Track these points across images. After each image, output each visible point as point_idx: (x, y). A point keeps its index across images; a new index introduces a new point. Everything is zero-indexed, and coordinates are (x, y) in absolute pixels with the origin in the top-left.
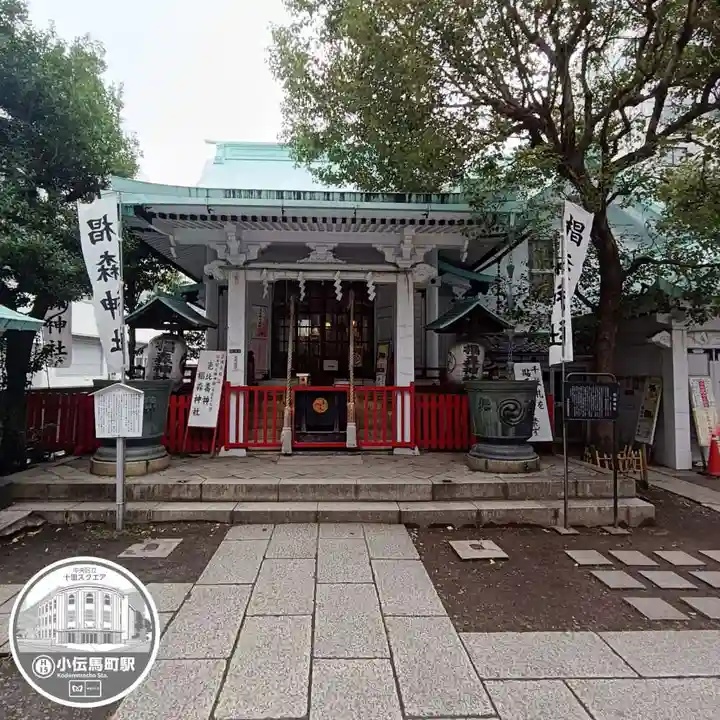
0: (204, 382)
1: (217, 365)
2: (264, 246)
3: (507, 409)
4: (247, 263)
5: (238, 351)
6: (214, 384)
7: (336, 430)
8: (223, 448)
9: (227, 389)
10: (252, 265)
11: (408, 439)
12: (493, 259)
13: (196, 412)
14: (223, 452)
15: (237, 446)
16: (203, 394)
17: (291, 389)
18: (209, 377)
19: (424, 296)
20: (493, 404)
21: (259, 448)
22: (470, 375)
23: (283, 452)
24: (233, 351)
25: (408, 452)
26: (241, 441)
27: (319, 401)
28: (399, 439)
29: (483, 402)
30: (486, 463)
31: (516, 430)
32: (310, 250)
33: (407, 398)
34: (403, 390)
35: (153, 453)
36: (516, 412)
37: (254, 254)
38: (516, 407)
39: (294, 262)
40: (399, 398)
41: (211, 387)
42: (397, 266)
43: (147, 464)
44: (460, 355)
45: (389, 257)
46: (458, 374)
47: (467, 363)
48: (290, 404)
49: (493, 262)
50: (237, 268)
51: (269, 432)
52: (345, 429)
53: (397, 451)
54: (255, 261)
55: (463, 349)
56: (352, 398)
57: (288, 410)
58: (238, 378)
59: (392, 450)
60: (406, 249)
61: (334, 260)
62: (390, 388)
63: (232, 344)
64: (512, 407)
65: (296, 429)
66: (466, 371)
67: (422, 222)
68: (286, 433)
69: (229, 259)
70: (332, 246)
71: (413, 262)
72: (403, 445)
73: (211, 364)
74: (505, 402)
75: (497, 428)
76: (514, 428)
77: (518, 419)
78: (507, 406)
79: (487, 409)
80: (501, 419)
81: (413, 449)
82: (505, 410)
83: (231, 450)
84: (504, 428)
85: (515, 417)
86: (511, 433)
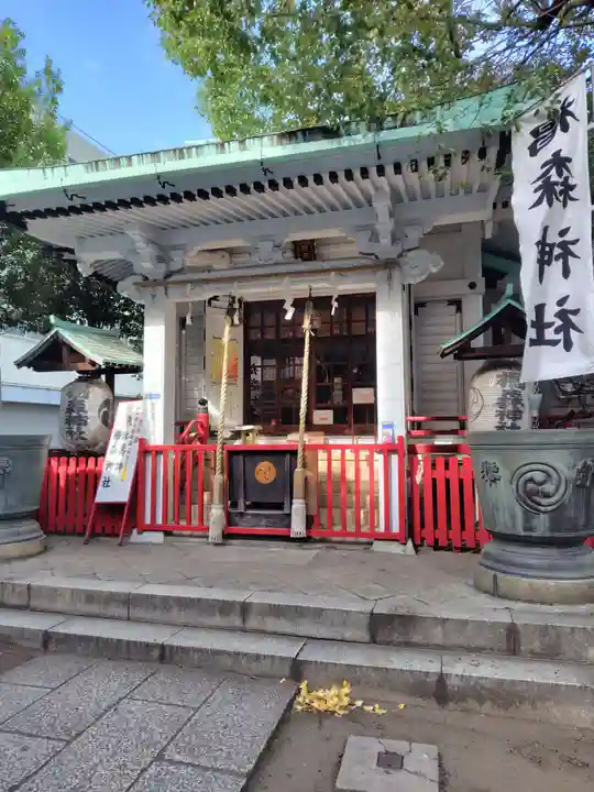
0: (119, 442)
3: (531, 480)
4: (168, 275)
5: (157, 396)
6: (130, 444)
7: (287, 510)
8: (135, 531)
11: (396, 528)
13: (107, 483)
14: (134, 537)
15: (153, 528)
16: (117, 458)
17: (223, 448)
18: (126, 435)
20: (504, 474)
23: (210, 540)
24: (150, 397)
25: (395, 548)
26: (159, 521)
27: (263, 466)
28: (381, 528)
29: (487, 468)
30: (495, 577)
31: (552, 521)
37: (178, 264)
38: (549, 475)
41: (127, 448)
42: (377, 258)
45: (364, 245)
47: (502, 402)
48: (222, 470)
50: (156, 282)
53: (379, 546)
54: (178, 272)
56: (300, 460)
57: (218, 479)
59: (371, 544)
61: (282, 259)
63: (149, 386)
64: (539, 476)
65: (230, 507)
66: (502, 414)
68: (216, 513)
71: (401, 248)
72: (388, 537)
74: (527, 468)
75: (513, 517)
76: (546, 515)
77: (553, 500)
78: (529, 475)
79: (494, 481)
80: (519, 498)
81: (405, 544)
82: (527, 482)
83: (145, 534)
84: (528, 518)
85: (547, 496)
86: (542, 525)
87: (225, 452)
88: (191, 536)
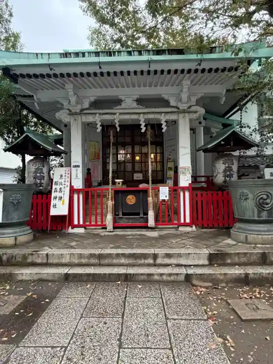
0: (58, 187)
1: (65, 176)
2: (92, 99)
3: (262, 198)
4: (82, 110)
5: (78, 166)
6: (65, 188)
7: (142, 215)
8: (70, 228)
9: (72, 191)
10: (85, 112)
11: (188, 221)
13: (55, 206)
14: (70, 230)
15: (79, 226)
16: (58, 194)
17: (112, 190)
18: (61, 184)
19: (194, 133)
20: (250, 196)
21: (93, 227)
22: (228, 179)
23: (107, 230)
24: (75, 166)
25: (188, 229)
26: (81, 223)
27: (130, 197)
28: (182, 221)
29: (243, 194)
30: (246, 236)
31: (268, 213)
32: (122, 101)
33: (187, 194)
34: (184, 189)
35: (20, 232)
36: (268, 201)
37: (86, 105)
38: (268, 196)
39: (112, 109)
40: (182, 194)
41: (63, 190)
42: (179, 109)
43: (16, 239)
44: (221, 166)
45: (173, 103)
46: (220, 179)
47: (225, 171)
48: (112, 199)
49: (238, 110)
50: (76, 114)
51: (99, 218)
52: (147, 214)
53: (181, 229)
54: (87, 109)
55: (222, 162)
56: (150, 194)
57: (110, 203)
58: (78, 184)
59: (178, 228)
60: (184, 96)
61: (137, 106)
62: (176, 188)
63: (74, 162)
64: (265, 197)
65: (115, 215)
66: (225, 176)
67: (196, 71)
68: (109, 218)
69: (71, 108)
70: (135, 97)
71: (189, 105)
72: (185, 225)
73: (61, 176)
74: (260, 194)
75: (253, 212)
76: (266, 212)
77: (269, 205)
78: (261, 196)
79: (246, 199)
80: (257, 206)
81: (192, 227)
82: (260, 199)
83: (75, 228)
84: (259, 212)
85: (267, 204)
86: (264, 216)
87: (113, 191)
88: (95, 229)
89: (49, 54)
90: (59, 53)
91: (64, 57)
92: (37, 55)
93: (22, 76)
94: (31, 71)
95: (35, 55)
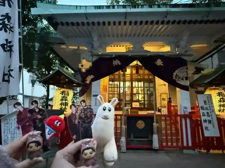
7: (150, 139)
12: (209, 55)
24: (94, 96)
28: (185, 144)
33: (188, 121)
40: (183, 121)
48: (125, 124)
49: (209, 57)
67: (201, 22)
81: (195, 150)
87: (126, 117)
89: (86, 6)
90: (94, 6)
91: (98, 9)
92: (77, 7)
93: (62, 24)
94: (70, 20)
95: (75, 7)
